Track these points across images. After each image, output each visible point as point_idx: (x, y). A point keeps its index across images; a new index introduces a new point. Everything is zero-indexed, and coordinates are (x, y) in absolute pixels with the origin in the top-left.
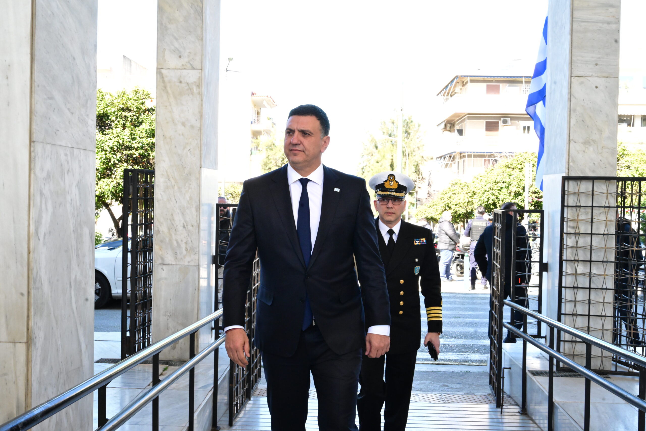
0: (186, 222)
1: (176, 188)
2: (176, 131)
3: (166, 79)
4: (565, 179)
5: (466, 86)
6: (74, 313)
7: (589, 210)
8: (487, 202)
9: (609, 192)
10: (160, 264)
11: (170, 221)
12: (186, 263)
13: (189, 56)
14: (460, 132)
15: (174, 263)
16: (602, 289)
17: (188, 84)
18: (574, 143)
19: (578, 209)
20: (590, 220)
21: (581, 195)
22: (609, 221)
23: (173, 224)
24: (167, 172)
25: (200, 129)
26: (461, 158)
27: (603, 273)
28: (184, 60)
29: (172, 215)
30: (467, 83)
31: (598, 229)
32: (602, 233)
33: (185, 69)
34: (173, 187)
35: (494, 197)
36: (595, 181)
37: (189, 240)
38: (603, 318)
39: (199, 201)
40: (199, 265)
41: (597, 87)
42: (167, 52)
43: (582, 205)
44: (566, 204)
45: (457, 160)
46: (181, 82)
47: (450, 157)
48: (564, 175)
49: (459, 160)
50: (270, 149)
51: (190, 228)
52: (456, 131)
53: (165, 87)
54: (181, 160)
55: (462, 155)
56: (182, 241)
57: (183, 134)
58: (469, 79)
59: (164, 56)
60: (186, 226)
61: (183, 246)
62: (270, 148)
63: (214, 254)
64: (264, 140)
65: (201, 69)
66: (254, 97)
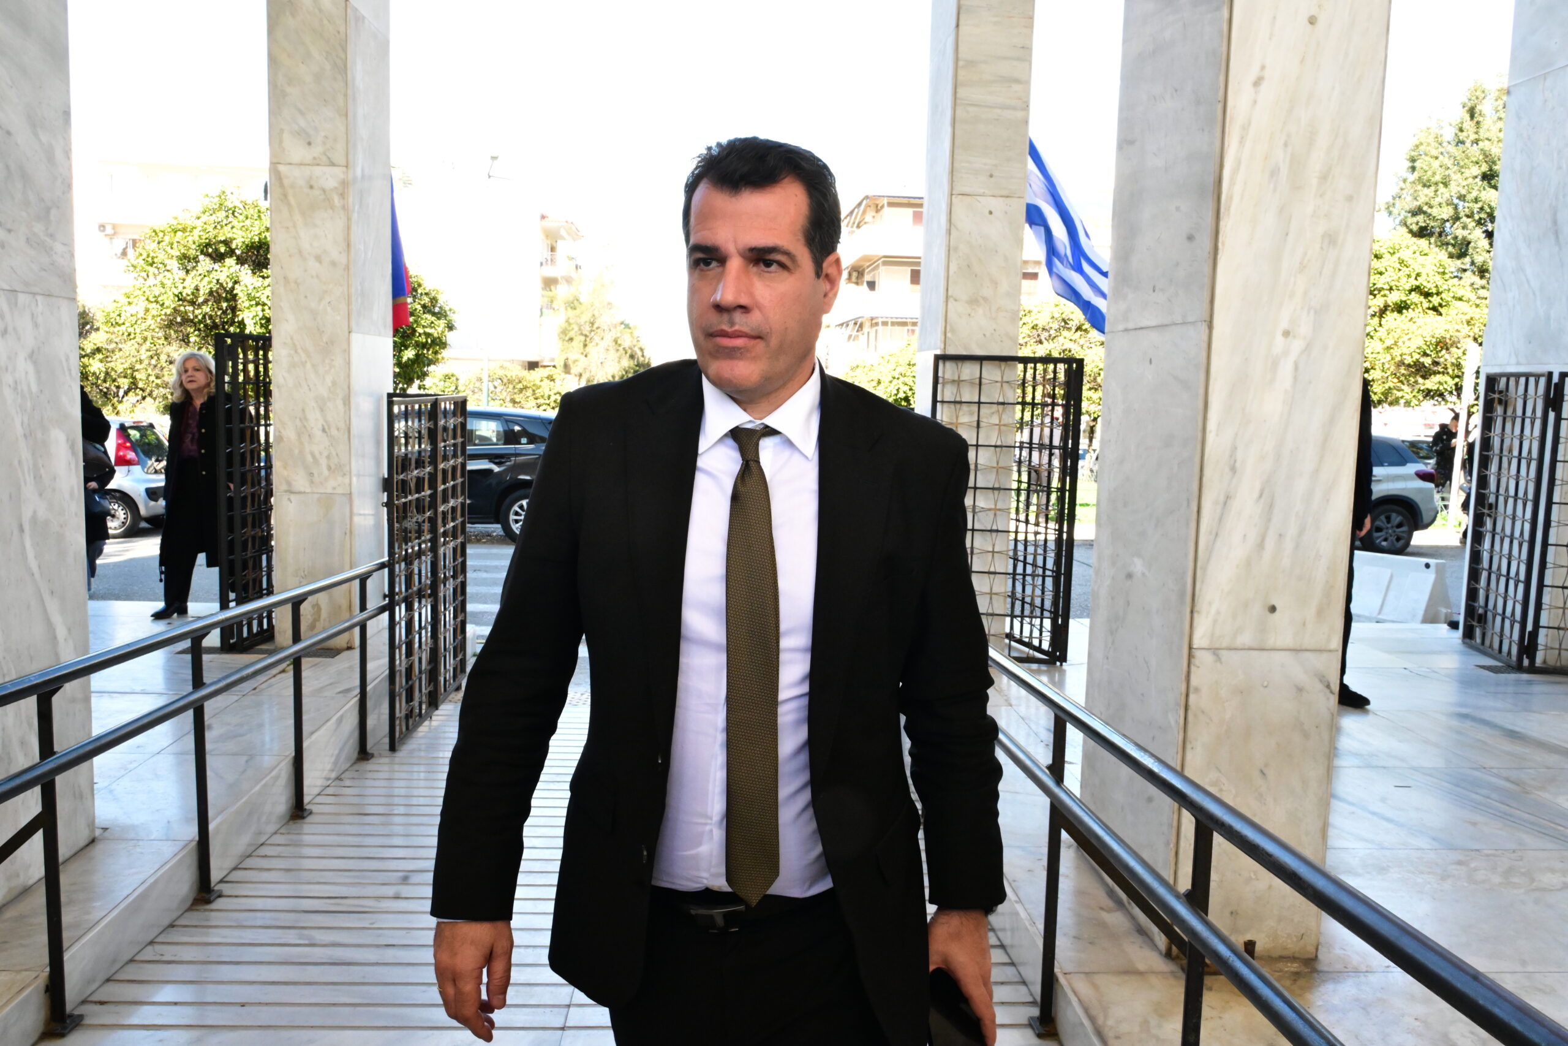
0: (326, 421)
1: (308, 365)
2: (306, 271)
3: (286, 182)
4: (938, 358)
5: (881, 213)
6: (33, 575)
7: (975, 408)
8: (896, 395)
9: (1005, 379)
10: (286, 491)
11: (300, 420)
12: (329, 490)
13: (324, 143)
14: (872, 285)
15: (308, 490)
16: (991, 531)
17: (324, 191)
18: (955, 303)
19: (958, 406)
20: (975, 424)
21: (962, 384)
22: (1004, 425)
23: (305, 427)
24: (292, 338)
25: (347, 268)
26: (872, 325)
27: (993, 507)
28: (317, 150)
29: (303, 410)
30: (882, 207)
31: (988, 437)
32: (993, 444)
33: (318, 165)
34: (304, 364)
35: (907, 388)
36: (984, 362)
37: (334, 453)
38: (992, 576)
39: (349, 388)
40: (351, 493)
41: (991, 213)
42: (286, 136)
43: (963, 400)
44: (939, 399)
45: (866, 329)
46: (311, 187)
47: (855, 324)
48: (938, 352)
49: (869, 330)
50: (572, 308)
51: (334, 432)
52: (865, 284)
53: (285, 196)
54: (315, 319)
55: (874, 322)
56: (321, 453)
57: (317, 276)
58: (885, 201)
59: (281, 142)
60: (327, 430)
61: (323, 462)
62: (572, 305)
63: (386, 476)
64: (562, 292)
65: (347, 167)
66: (546, 223)
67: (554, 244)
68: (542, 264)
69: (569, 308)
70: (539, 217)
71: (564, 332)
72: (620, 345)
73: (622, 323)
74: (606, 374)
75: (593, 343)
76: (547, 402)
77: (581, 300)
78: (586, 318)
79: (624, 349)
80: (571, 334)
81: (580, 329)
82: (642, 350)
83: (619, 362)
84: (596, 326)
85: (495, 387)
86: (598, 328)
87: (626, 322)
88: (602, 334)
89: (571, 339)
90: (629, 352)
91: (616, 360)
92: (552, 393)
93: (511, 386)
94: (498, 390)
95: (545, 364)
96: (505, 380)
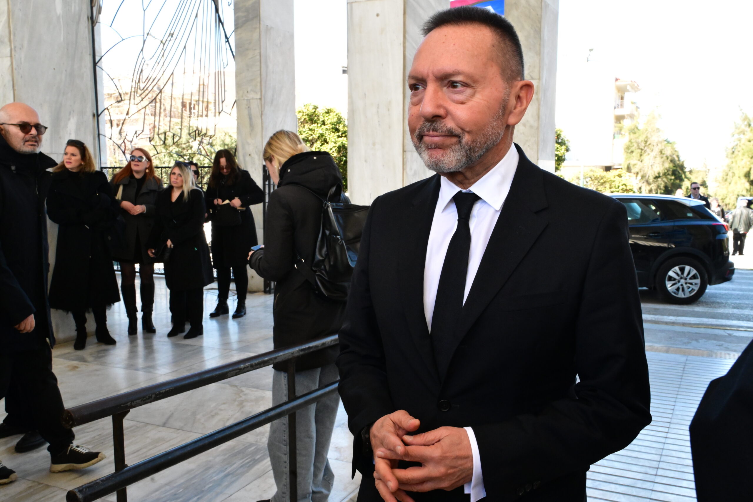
25: (538, 128)
50: (633, 133)
62: (633, 131)
64: (627, 123)
65: (539, 79)
66: (619, 83)
67: (623, 95)
68: (615, 108)
69: (631, 133)
70: (614, 80)
71: (628, 148)
72: (664, 154)
73: (665, 141)
74: (654, 172)
75: (646, 153)
76: (617, 190)
77: (639, 128)
78: (642, 138)
79: (666, 156)
80: (633, 149)
81: (638, 146)
82: (678, 156)
83: (663, 165)
84: (648, 143)
85: (587, 182)
86: (649, 144)
87: (669, 140)
88: (652, 147)
89: (632, 152)
90: (670, 158)
91: (661, 163)
92: (620, 185)
93: (597, 181)
94: (589, 183)
95: (615, 167)
96: (593, 178)
